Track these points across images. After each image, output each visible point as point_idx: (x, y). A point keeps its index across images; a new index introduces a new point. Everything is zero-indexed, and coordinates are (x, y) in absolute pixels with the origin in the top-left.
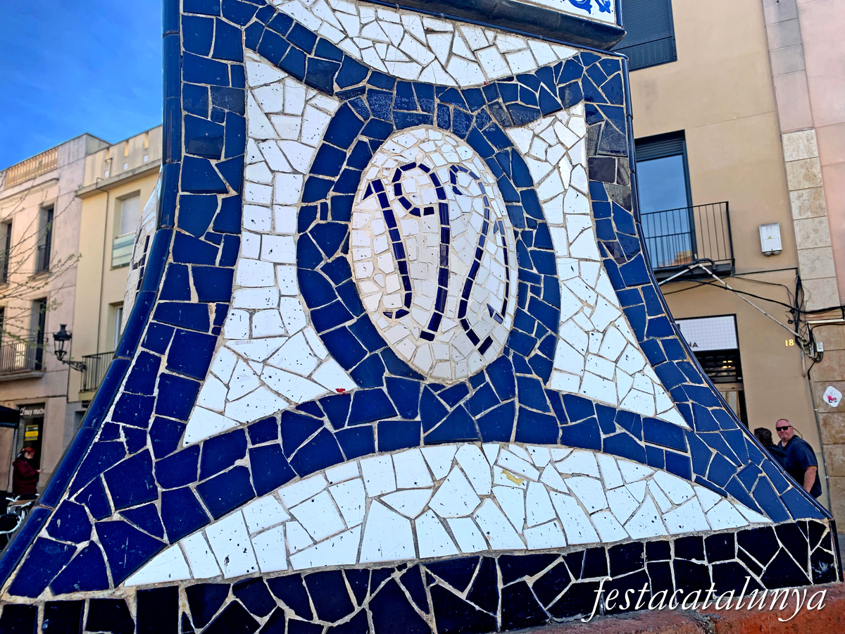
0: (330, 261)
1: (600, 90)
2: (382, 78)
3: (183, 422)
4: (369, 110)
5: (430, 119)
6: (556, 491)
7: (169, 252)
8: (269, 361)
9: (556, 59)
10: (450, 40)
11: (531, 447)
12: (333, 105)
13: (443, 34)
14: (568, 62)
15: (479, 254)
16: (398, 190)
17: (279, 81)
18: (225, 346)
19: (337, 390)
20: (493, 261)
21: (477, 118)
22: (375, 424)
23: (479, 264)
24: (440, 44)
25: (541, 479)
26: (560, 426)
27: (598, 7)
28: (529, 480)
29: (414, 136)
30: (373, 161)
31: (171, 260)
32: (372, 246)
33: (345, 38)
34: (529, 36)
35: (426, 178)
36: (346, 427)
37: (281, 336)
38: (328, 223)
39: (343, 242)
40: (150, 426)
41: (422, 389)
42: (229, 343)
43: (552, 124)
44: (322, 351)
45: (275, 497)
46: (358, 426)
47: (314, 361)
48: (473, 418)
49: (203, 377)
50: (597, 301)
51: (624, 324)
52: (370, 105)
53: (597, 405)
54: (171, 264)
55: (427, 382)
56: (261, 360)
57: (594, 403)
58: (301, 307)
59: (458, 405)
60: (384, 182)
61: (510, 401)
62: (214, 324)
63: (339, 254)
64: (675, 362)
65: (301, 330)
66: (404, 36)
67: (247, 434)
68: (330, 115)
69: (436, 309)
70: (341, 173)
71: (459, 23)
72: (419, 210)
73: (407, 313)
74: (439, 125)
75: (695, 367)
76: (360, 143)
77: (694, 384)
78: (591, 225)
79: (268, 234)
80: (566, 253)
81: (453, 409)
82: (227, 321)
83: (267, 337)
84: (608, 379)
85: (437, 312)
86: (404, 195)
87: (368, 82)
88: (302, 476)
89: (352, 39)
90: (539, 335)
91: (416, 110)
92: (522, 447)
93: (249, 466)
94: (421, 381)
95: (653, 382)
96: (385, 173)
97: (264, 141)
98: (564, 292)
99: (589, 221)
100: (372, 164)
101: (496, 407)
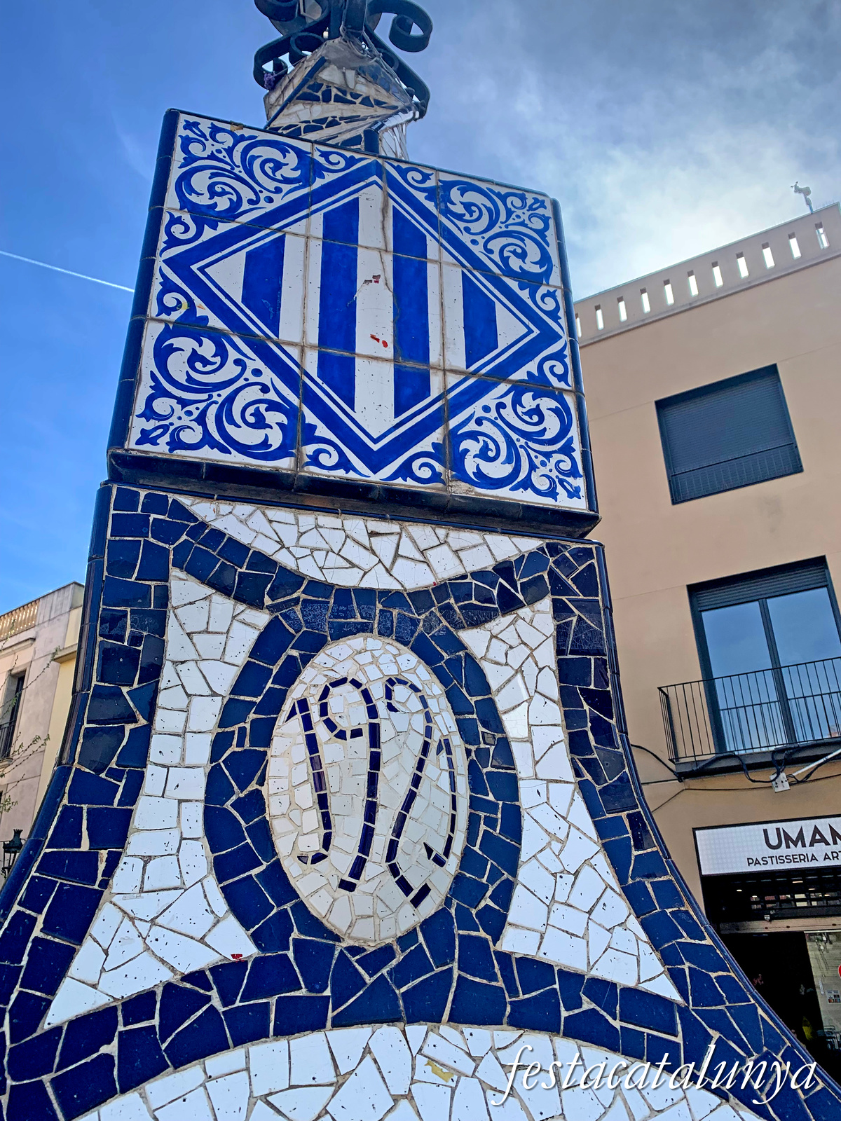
0: (242, 795)
1: (570, 582)
2: (318, 587)
3: (49, 997)
4: (302, 621)
5: (370, 627)
6: (495, 1089)
7: (65, 793)
8: (157, 921)
9: (517, 552)
10: (396, 542)
11: (467, 1029)
12: (262, 619)
13: (389, 536)
14: (531, 554)
15: (416, 781)
16: (324, 710)
17: (205, 598)
18: (111, 902)
19: (233, 956)
20: (434, 789)
21: (424, 621)
22: (273, 1001)
23: (416, 793)
24: (385, 547)
25: (476, 1074)
26: (508, 1000)
27: (566, 494)
28: (460, 1074)
29: (350, 646)
30: (302, 677)
31: (65, 801)
32: (290, 777)
33: (281, 548)
34: (486, 531)
35: (356, 695)
36: (238, 1004)
37: (175, 888)
38: (245, 750)
39: (260, 771)
40: (11, 1002)
41: (337, 953)
42: (116, 899)
43: (513, 623)
44: (221, 905)
45: (140, 1094)
46: (252, 1002)
47: (211, 919)
48: (397, 992)
49: (80, 941)
50: (568, 834)
51: (602, 862)
52: (304, 616)
53: (560, 971)
54: (65, 806)
55: (344, 945)
56: (148, 919)
57: (556, 969)
58: (203, 852)
59: (379, 974)
60: (310, 701)
61: (447, 967)
62: (102, 876)
63: (253, 786)
64: (668, 911)
65: (200, 881)
66: (345, 542)
67: (120, 1013)
68: (259, 630)
69: (360, 851)
70: (264, 692)
71: (407, 524)
72: (345, 732)
73: (325, 857)
74: (380, 633)
75: (695, 917)
76: (290, 658)
77: (693, 941)
78: (562, 737)
79: (176, 767)
80: (531, 774)
81: (373, 979)
82: (118, 872)
83: (160, 890)
84: (577, 936)
85: (360, 855)
86: (329, 716)
87: (303, 592)
88: (176, 1068)
89: (288, 548)
90: (491, 880)
91: (355, 618)
92: (456, 1029)
93: (115, 1053)
94: (337, 943)
95: (637, 939)
96: (313, 690)
97: (182, 663)
98: (527, 823)
99: (560, 734)
100: (300, 680)
101: (428, 975)
